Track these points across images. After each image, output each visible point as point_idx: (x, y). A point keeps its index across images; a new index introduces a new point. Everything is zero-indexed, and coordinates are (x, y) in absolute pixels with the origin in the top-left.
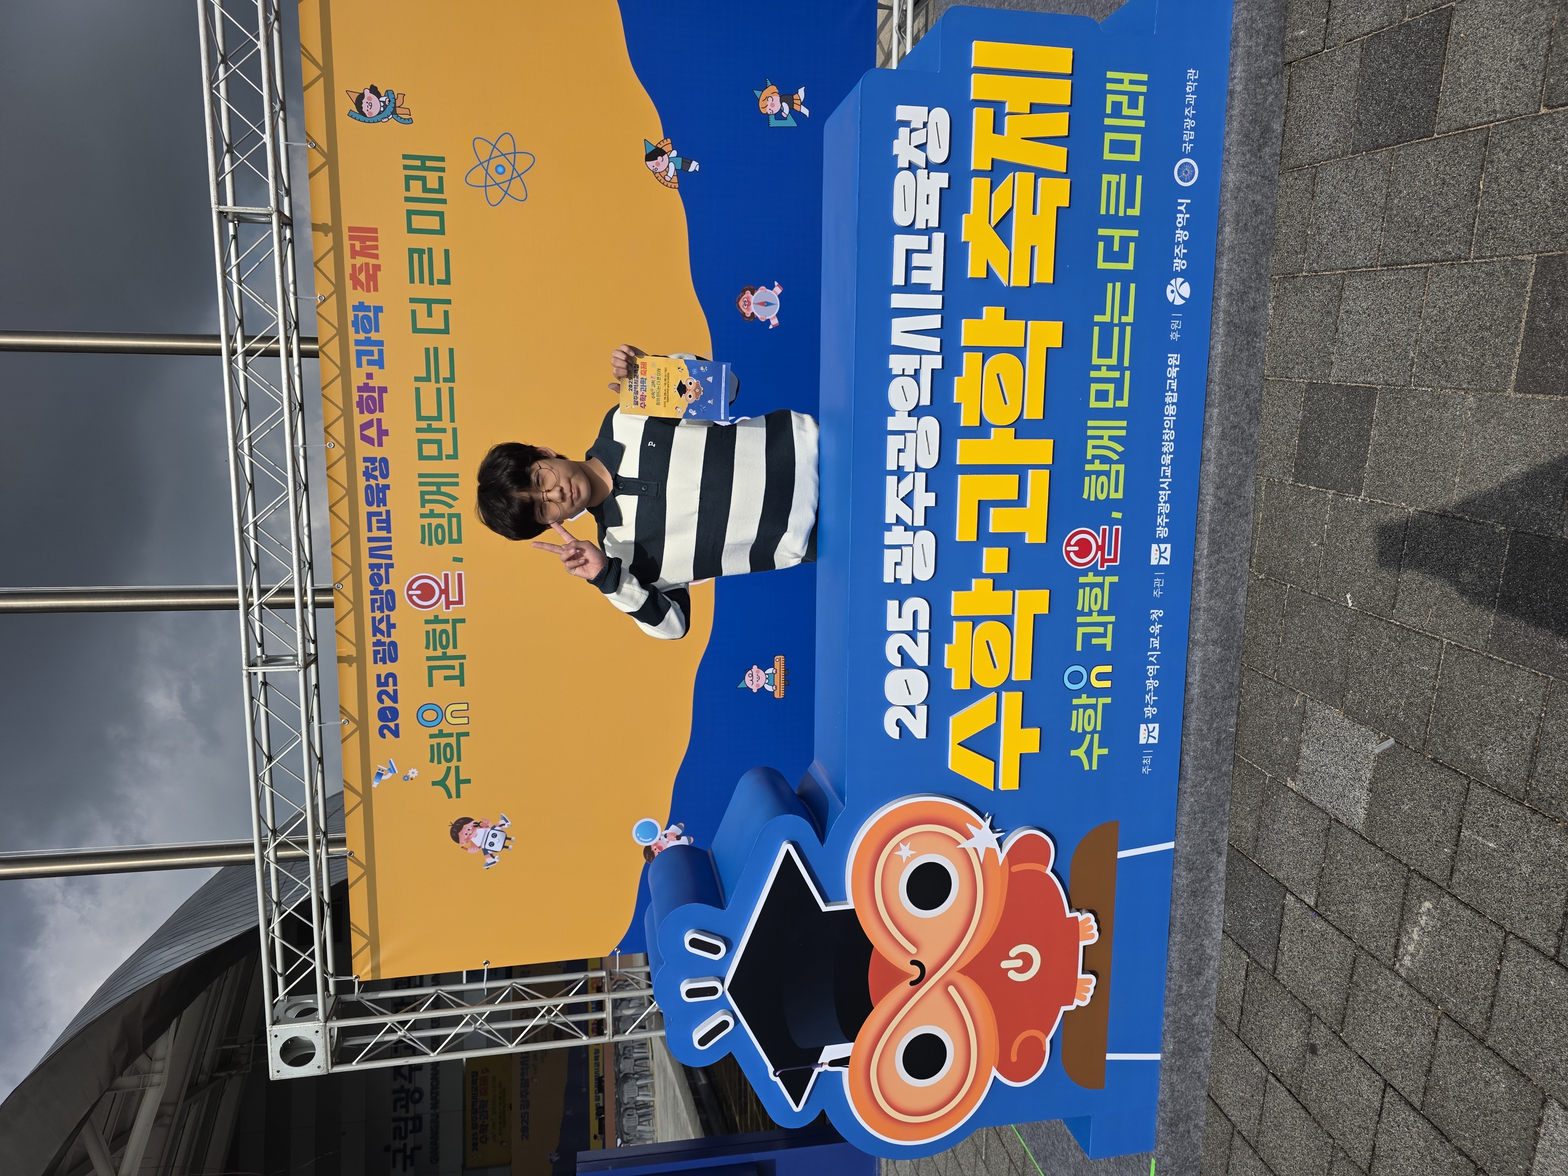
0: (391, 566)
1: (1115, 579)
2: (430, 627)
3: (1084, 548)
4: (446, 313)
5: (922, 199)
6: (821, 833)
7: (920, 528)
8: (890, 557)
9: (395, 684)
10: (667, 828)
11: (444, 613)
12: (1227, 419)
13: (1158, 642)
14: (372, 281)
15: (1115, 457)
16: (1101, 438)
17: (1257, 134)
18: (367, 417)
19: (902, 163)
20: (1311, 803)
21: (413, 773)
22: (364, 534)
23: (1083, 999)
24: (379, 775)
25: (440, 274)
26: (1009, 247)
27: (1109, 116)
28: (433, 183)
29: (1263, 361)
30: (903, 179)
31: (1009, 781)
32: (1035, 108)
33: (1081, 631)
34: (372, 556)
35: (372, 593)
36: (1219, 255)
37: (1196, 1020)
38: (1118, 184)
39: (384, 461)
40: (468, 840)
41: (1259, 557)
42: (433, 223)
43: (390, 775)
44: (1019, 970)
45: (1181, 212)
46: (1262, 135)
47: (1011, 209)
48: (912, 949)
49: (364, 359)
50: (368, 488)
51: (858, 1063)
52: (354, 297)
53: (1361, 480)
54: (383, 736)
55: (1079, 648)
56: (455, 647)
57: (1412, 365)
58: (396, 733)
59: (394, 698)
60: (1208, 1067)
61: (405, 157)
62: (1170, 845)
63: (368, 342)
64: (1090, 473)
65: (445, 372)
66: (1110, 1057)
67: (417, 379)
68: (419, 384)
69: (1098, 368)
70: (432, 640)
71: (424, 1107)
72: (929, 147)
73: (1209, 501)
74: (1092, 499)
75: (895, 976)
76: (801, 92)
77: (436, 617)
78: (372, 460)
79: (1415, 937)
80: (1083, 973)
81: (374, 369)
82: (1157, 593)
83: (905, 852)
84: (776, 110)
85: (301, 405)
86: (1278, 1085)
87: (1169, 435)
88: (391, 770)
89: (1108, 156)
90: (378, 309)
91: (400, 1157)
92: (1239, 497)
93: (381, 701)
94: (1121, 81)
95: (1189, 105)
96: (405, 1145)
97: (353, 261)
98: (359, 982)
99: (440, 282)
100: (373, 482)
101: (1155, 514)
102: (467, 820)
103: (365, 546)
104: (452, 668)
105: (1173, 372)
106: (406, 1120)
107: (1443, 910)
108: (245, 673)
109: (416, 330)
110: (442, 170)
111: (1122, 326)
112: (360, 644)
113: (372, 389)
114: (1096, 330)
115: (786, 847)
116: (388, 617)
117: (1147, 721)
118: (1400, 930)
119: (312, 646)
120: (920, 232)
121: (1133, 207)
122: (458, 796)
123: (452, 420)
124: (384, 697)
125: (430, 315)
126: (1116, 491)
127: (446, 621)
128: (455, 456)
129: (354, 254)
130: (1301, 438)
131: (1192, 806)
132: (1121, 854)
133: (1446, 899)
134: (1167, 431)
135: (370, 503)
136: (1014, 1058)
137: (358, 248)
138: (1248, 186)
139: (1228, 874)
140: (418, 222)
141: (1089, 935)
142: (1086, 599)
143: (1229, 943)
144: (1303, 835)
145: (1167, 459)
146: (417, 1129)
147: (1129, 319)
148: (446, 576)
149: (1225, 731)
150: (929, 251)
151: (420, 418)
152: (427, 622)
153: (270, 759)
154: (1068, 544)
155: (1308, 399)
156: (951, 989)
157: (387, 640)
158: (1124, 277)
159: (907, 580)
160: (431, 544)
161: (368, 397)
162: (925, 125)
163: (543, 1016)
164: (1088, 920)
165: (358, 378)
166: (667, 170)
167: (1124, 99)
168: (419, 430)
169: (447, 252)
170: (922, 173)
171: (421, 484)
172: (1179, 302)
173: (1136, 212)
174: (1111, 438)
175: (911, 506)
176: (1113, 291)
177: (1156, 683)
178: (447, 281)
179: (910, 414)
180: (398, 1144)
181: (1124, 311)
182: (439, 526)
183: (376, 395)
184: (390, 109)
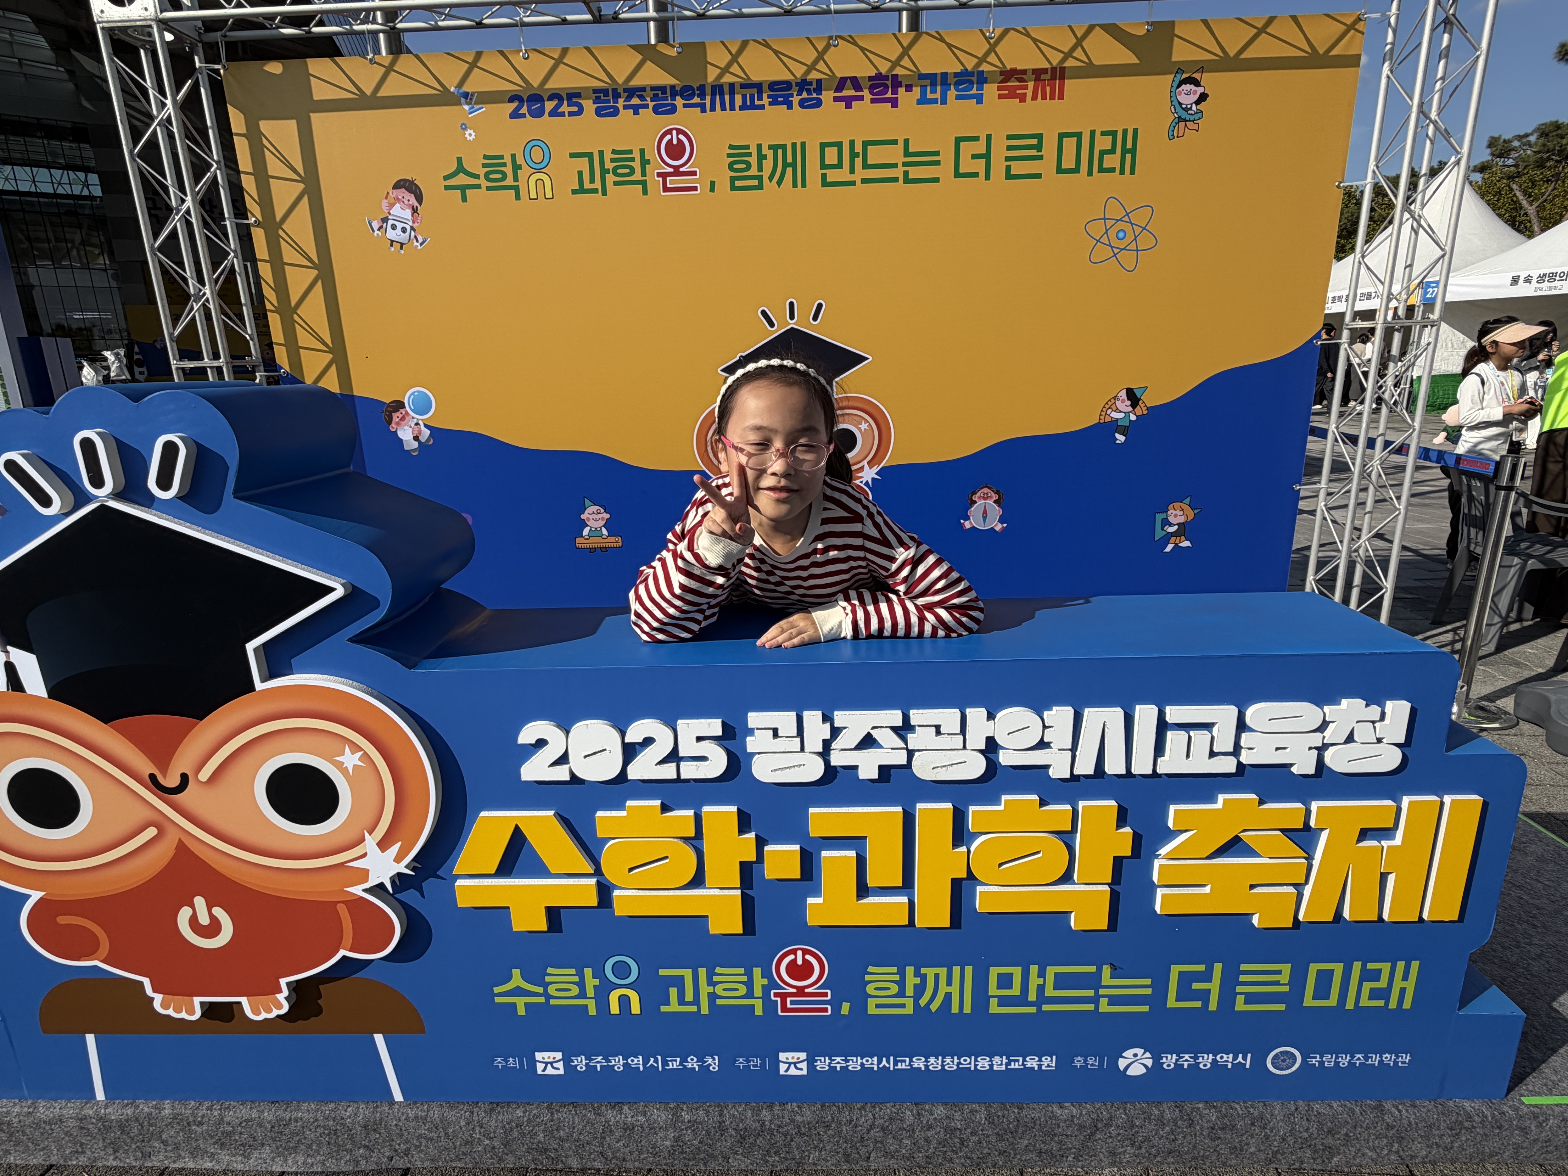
0: (704, 111)
1: (759, 1011)
2: (636, 155)
3: (800, 971)
4: (976, 175)
5: (1280, 740)
6: (368, 639)
7: (827, 761)
8: (786, 720)
9: (571, 114)
10: (426, 426)
11: (653, 171)
13: (675, 1067)
14: (1008, 92)
15: (923, 1002)
16: (949, 983)
17: (1330, 1140)
18: (865, 85)
19: (1330, 712)
21: (470, 135)
23: (165, 1006)
25: (1018, 168)
26: (1211, 856)
27: (1363, 967)
28: (1110, 161)
29: (1042, 1168)
30: (1308, 713)
31: (468, 894)
33: (687, 974)
34: (714, 87)
35: (673, 88)
38: (1278, 983)
39: (818, 104)
40: (397, 199)
42: (1068, 162)
43: (465, 106)
44: (194, 921)
45: (1235, 1058)
46: (1328, 1148)
48: (204, 775)
49: (927, 83)
50: (789, 85)
54: (511, 99)
55: (663, 972)
56: (616, 183)
58: (515, 115)
59: (554, 113)
61: (1136, 131)
62: (398, 1097)
63: (945, 87)
64: (902, 973)
65: (915, 173)
66: (90, 1039)
67: (906, 142)
68: (901, 143)
69: (1042, 974)
72: (1348, 747)
74: (868, 978)
75: (160, 753)
76: (1186, 544)
77: (648, 162)
78: (819, 90)
80: (203, 1004)
81: (916, 93)
82: (740, 1062)
83: (350, 759)
84: (1171, 519)
85: (876, 9)
88: (471, 108)
89: (1314, 968)
90: (979, 99)
92: (870, 1152)
93: (550, 97)
94: (1405, 978)
95: (1367, 1058)
97: (1029, 72)
99: (1008, 168)
100: (795, 90)
101: (846, 1055)
102: (419, 199)
104: (592, 180)
105: (1032, 1063)
109: (958, 140)
110: (1122, 172)
111: (1094, 1000)
113: (895, 91)
114: (1092, 969)
115: (339, 587)
116: (646, 106)
117: (566, 1060)
120: (1237, 740)
121: (1247, 1002)
122: (447, 188)
123: (864, 181)
124: (556, 100)
125: (975, 157)
126: (878, 1006)
127: (644, 174)
128: (825, 183)
129: (1037, 73)
132: (378, 1038)
134: (956, 1061)
135: (771, 85)
136: (63, 920)
137: (1043, 77)
140: (1070, 144)
141: (256, 1010)
142: (730, 977)
145: (919, 1063)
147: (1104, 1007)
148: (694, 173)
149: (559, 1157)
150: (1212, 754)
151: (866, 144)
152: (642, 151)
154: (805, 952)
156: (151, 832)
157: (620, 105)
158: (1157, 998)
159: (751, 745)
160: (729, 156)
161: (886, 87)
162: (1380, 740)
164: (280, 1006)
166: (1117, 410)
167: (1383, 983)
168: (852, 143)
169: (1039, 176)
170: (1315, 739)
172: (1122, 1064)
173: (1240, 1005)
174: (948, 996)
175: (859, 746)
176: (1139, 986)
177: (619, 1068)
178: (1009, 176)
179: (989, 739)
181: (1114, 1000)
182: (749, 166)
183: (889, 95)
184: (1184, 115)
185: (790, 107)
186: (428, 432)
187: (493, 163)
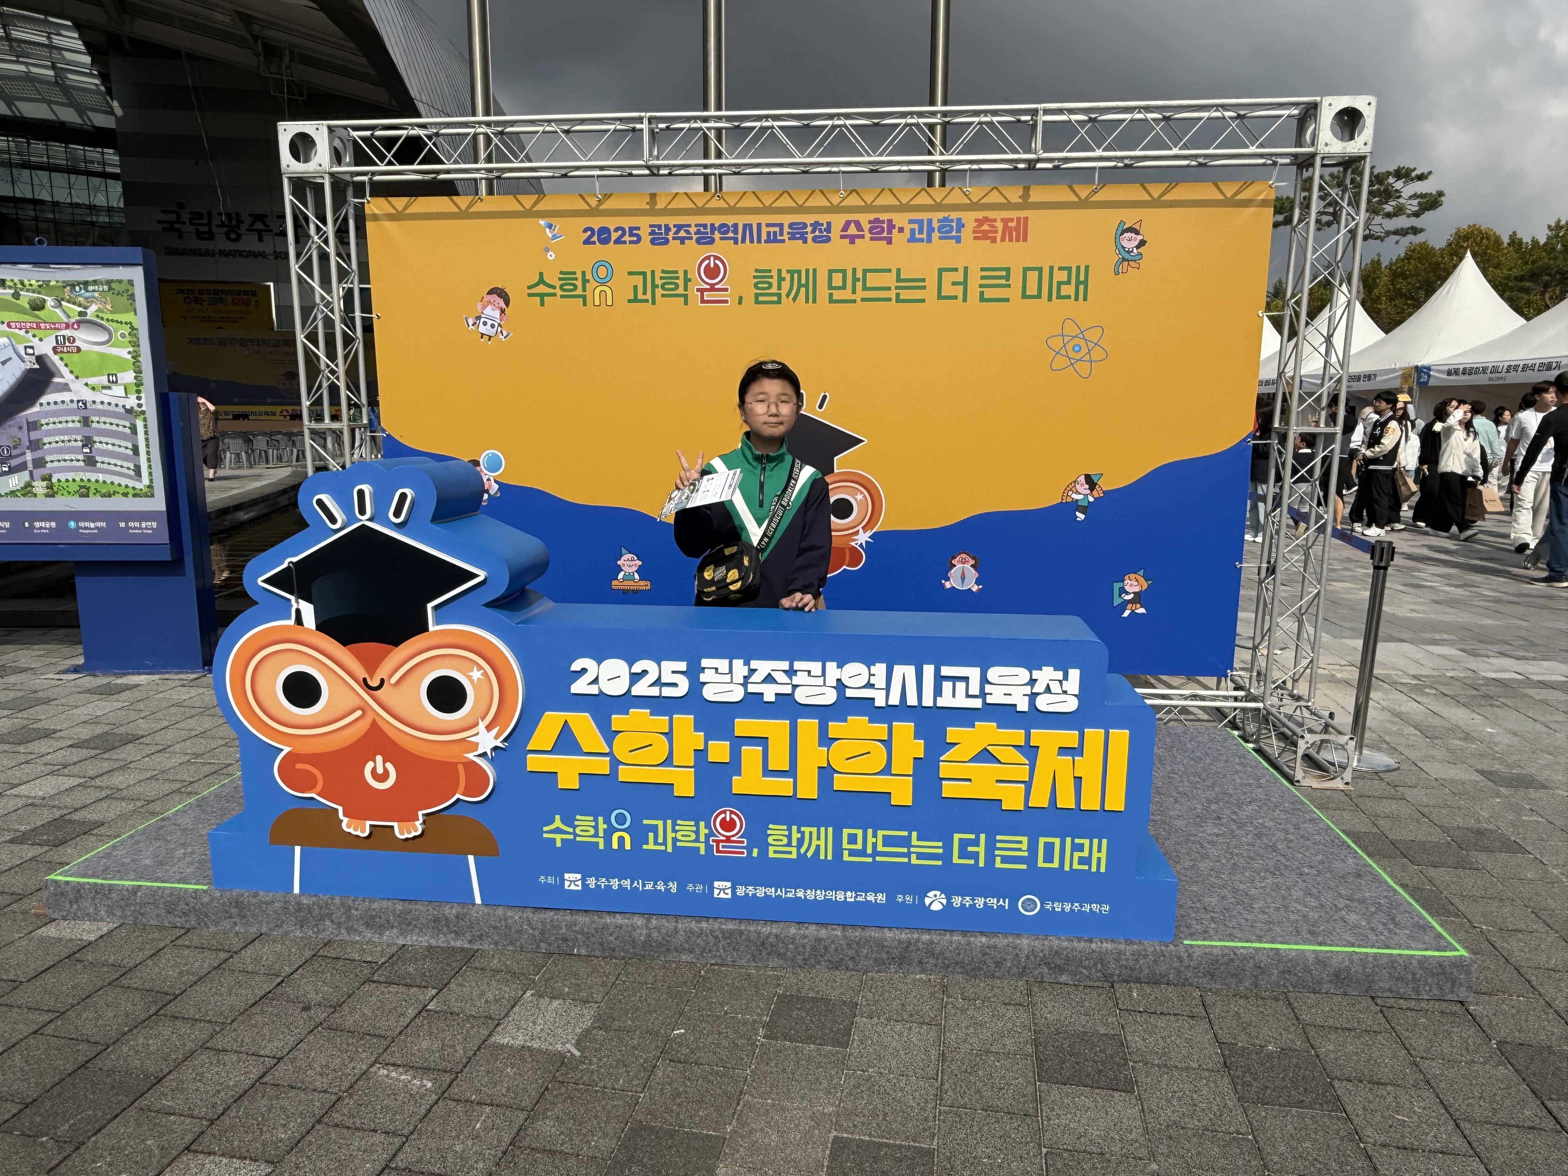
0: (736, 243)
1: (702, 852)
2: (681, 274)
3: (728, 825)
4: (956, 297)
5: (1008, 690)
6: (493, 604)
7: (746, 689)
8: (723, 664)
9: (631, 242)
10: (496, 481)
11: (693, 288)
12: (833, 942)
13: (650, 888)
14: (981, 235)
15: (803, 850)
16: (819, 839)
17: (1058, 962)
18: (866, 226)
19: (1036, 674)
20: (513, 1006)
21: (551, 256)
22: (764, 219)
23: (348, 826)
24: (550, 226)
25: (989, 293)
26: (971, 761)
27: (1073, 841)
28: (1066, 290)
29: (877, 972)
30: (1023, 674)
31: (534, 763)
32: (1078, 780)
33: (660, 823)
34: (745, 226)
35: (712, 225)
36: (964, 933)
37: (328, 923)
38: (1020, 850)
39: (828, 239)
40: (489, 303)
41: (719, 971)
42: (1032, 290)
43: (550, 235)
44: (374, 771)
45: (998, 901)
46: (1057, 966)
47: (999, 762)
48: (393, 680)
49: (916, 226)
50: (805, 226)
51: (298, 634)
52: (969, 218)
53: (776, 1039)
54: (585, 231)
55: (645, 822)
56: (663, 296)
57: (863, 1070)
58: (587, 242)
59: (618, 241)
60: (286, 933)
61: (1087, 267)
62: (478, 901)
63: (931, 230)
64: (789, 829)
65: (905, 294)
66: (298, 849)
67: (899, 271)
68: (894, 272)
69: (875, 835)
70: (670, 275)
71: (221, 243)
72: (1047, 696)
73: (766, 930)
74: (769, 832)
75: (371, 666)
76: (1142, 611)
77: (690, 280)
78: (828, 230)
79: (403, 1077)
80: (371, 826)
81: (907, 234)
82: (690, 887)
83: (476, 674)
84: (1127, 588)
85: (876, 171)
86: (275, 984)
87: (820, 895)
88: (555, 237)
89: (1042, 840)
90: (958, 240)
91: (173, 217)
92: (769, 954)
93: (616, 230)
94: (1099, 851)
95: (1081, 907)
96: (184, 223)
97: (999, 221)
98: (363, 204)
99: (982, 293)
100: (809, 229)
101: (755, 885)
102: (507, 303)
103: (753, 220)
104: (645, 293)
105: (871, 897)
106: (209, 225)
107: (425, 1095)
108: (643, 114)
109: (941, 271)
110: (1077, 299)
111: (908, 855)
112: (666, 212)
113: (890, 232)
114: (905, 833)
115: (482, 575)
116: (691, 238)
117: (583, 880)
118: (408, 1067)
119: (666, 172)
120: (982, 688)
121: (1002, 862)
122: (529, 295)
123: (863, 300)
124: (620, 232)
125: (954, 284)
126: (775, 852)
127: (686, 289)
128: (831, 301)
129: (1005, 221)
130: (813, 998)
131: (512, 917)
132: (471, 858)
133: (434, 1097)
134: (824, 893)
135: (791, 226)
136: (299, 766)
137: (1010, 224)
138: (1017, 955)
139: (453, 948)
140: (1033, 276)
141: (402, 832)
142: (686, 827)
143: (394, 949)
144: (486, 1002)
145: (800, 894)
146: (199, 235)
147: (914, 860)
148: (726, 290)
149: (574, 945)
150: (968, 696)
151: (865, 272)
152: (686, 272)
153: (567, 132)
154: (732, 812)
155: (844, 1003)
156: (359, 713)
157: (670, 237)
158: (946, 856)
159: (703, 678)
160: (755, 277)
161: (883, 228)
162: (1065, 692)
163: (328, 366)
164: (416, 830)
165: (900, 219)
166: (1078, 493)
167: (1086, 854)
168: (854, 270)
169: (1007, 300)
170: (1028, 690)
171: (807, 271)
172: (927, 901)
173: (998, 864)
174: (818, 847)
175: (764, 681)
176: (935, 847)
177: (615, 887)
178: (982, 299)
179: (839, 680)
180: (185, 217)
181: (920, 856)
182: (770, 285)
183: (885, 234)
184: (1127, 256)
185: (805, 241)
186: (497, 486)
187: (567, 277)
